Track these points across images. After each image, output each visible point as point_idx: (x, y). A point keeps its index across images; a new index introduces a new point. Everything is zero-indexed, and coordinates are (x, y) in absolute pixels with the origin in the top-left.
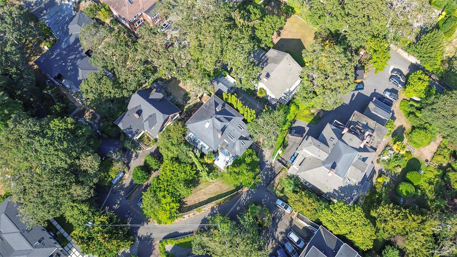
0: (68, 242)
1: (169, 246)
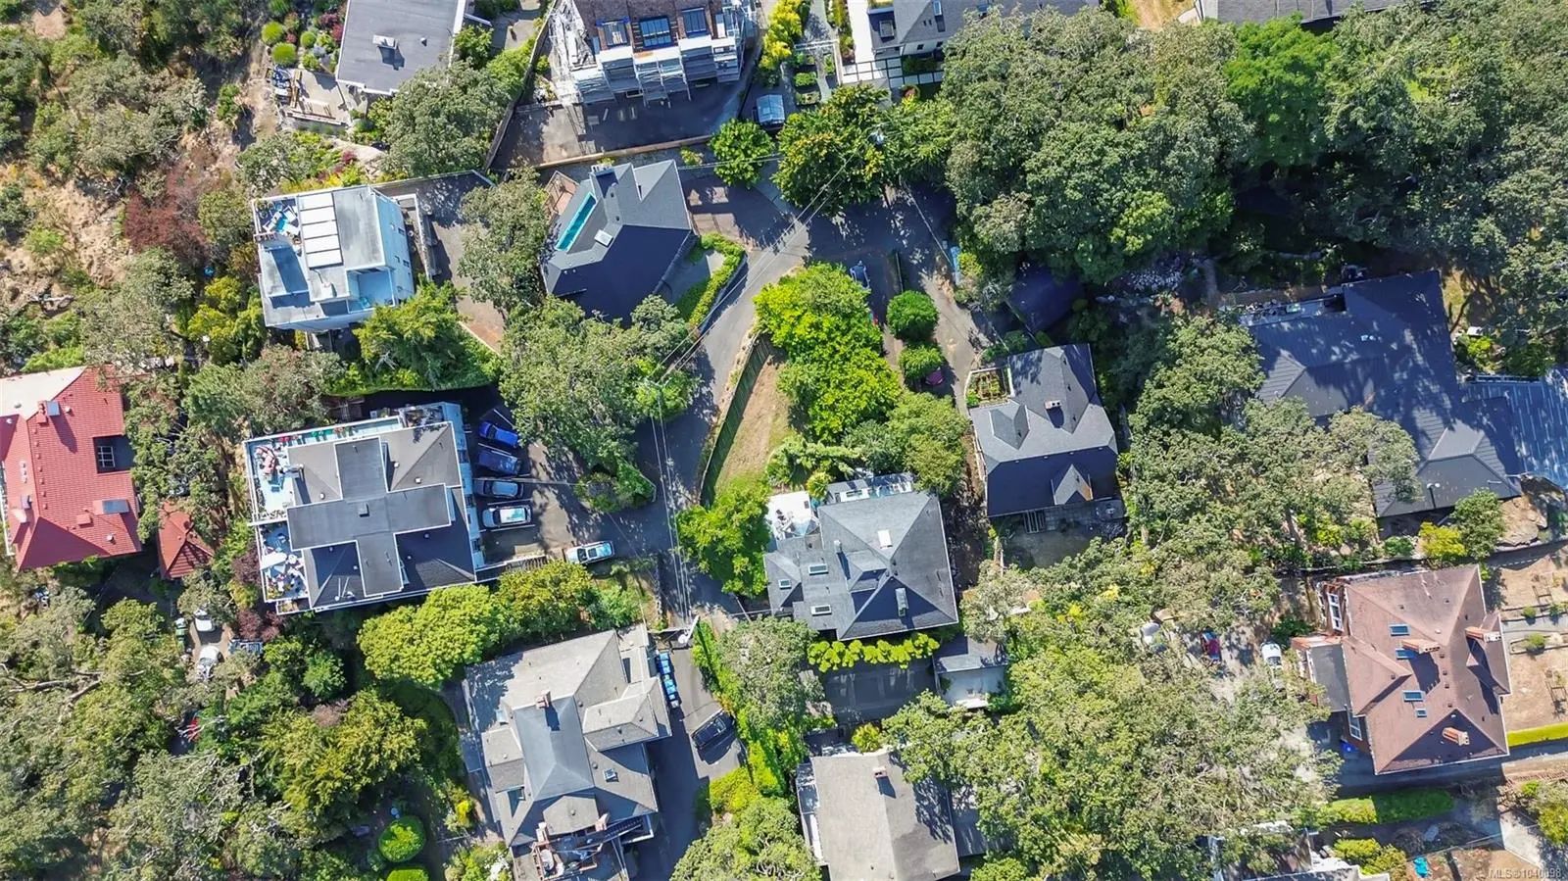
0: (905, 74)
1: (718, 265)
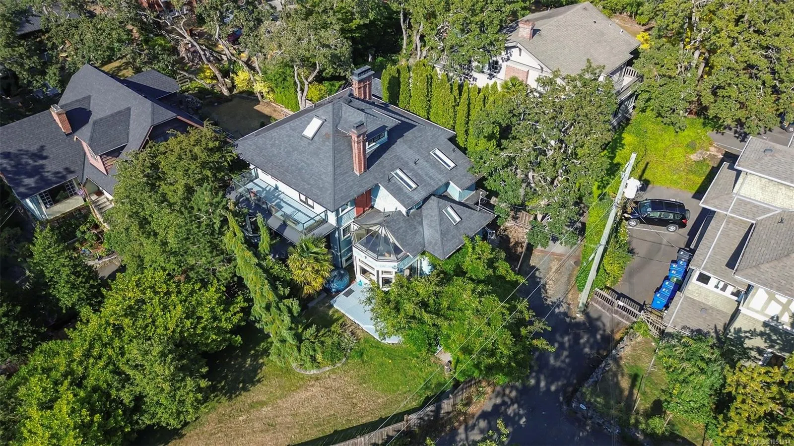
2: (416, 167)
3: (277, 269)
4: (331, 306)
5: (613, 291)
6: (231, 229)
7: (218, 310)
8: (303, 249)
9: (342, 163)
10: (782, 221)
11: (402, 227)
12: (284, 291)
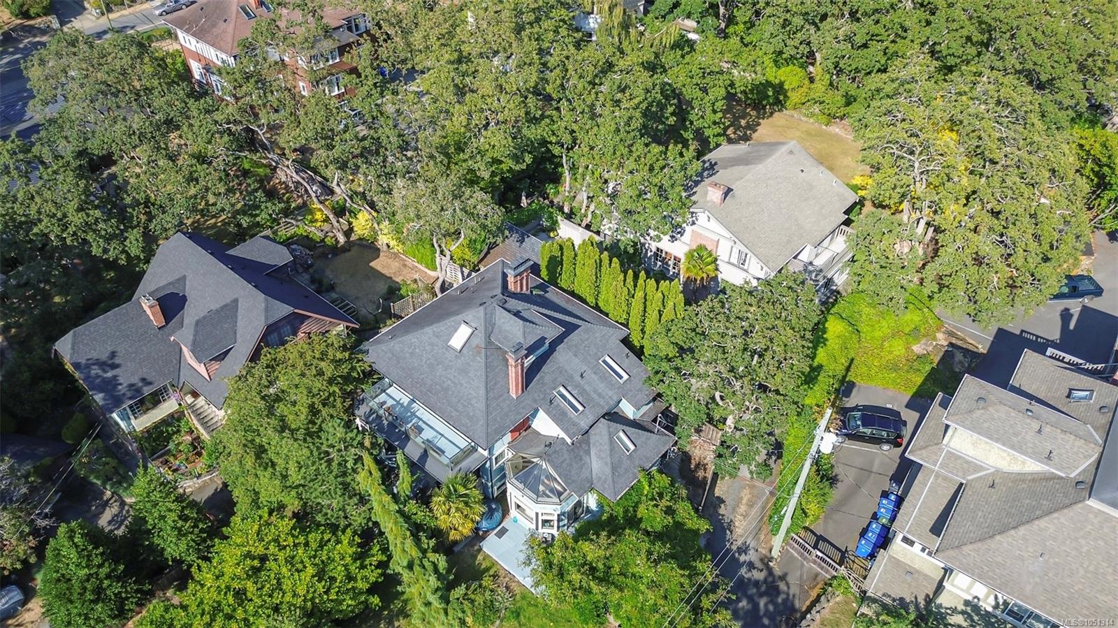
2: (582, 382)
3: (420, 515)
4: (480, 550)
5: (812, 531)
6: (366, 468)
7: (352, 568)
8: (450, 490)
9: (496, 384)
10: (992, 486)
11: (566, 459)
12: (428, 544)
